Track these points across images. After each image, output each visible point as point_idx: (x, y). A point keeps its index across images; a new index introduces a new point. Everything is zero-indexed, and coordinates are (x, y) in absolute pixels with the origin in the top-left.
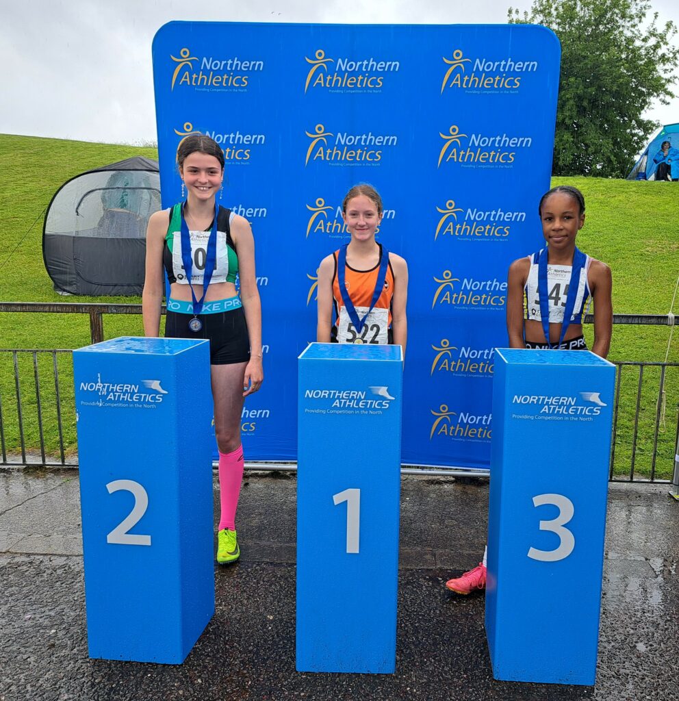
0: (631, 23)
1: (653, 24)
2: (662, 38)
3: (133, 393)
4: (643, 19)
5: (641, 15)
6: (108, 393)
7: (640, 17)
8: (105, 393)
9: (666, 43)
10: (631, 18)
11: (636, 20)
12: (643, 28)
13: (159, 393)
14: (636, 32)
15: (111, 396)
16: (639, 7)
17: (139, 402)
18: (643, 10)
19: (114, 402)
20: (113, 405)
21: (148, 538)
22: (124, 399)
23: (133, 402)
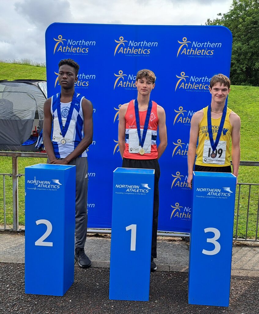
3: (48, 184)
6: (38, 184)
8: (37, 184)
13: (58, 185)
15: (39, 186)
17: (50, 188)
20: (40, 189)
21: (52, 243)
22: (44, 187)
23: (48, 188)
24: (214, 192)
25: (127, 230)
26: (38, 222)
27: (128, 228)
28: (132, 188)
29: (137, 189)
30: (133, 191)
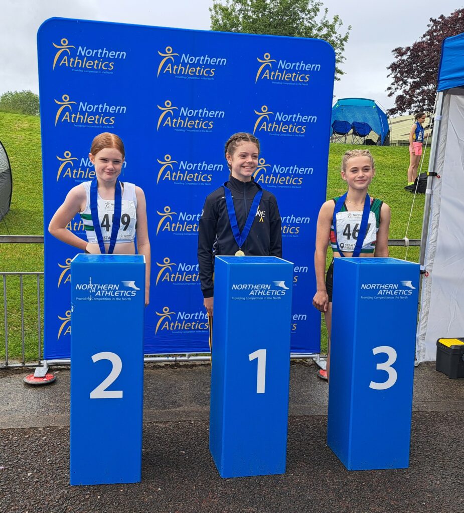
0: (308, 16)
1: (325, 17)
2: (332, 28)
3: (115, 290)
4: (318, 13)
5: (316, 10)
6: (97, 290)
7: (315, 12)
8: (94, 291)
9: (335, 33)
10: (309, 12)
11: (312, 14)
12: (318, 20)
13: (134, 290)
14: (313, 23)
15: (99, 293)
16: (314, 4)
17: (119, 297)
18: (317, 6)
19: (101, 297)
20: (99, 299)
21: (121, 392)
22: (108, 294)
23: (115, 297)
24: (387, 289)
25: (251, 359)
26: (96, 358)
27: (252, 357)
28: (259, 290)
29: (267, 290)
30: (260, 294)
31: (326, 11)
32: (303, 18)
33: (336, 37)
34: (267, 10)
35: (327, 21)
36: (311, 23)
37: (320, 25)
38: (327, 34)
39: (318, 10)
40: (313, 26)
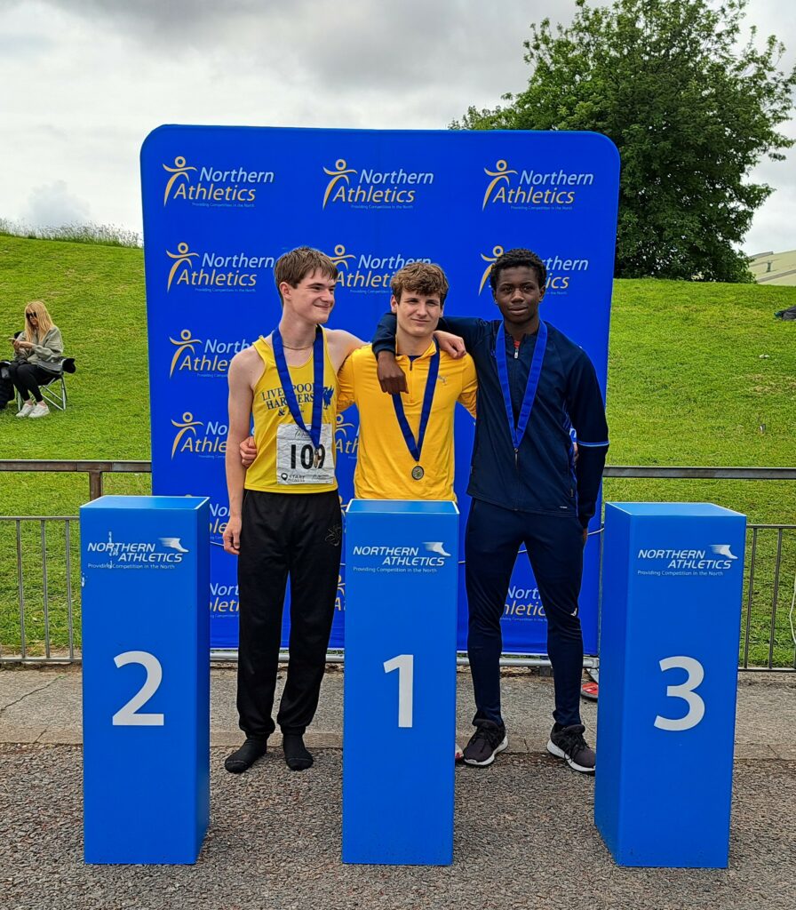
0: (719, 44)
1: (750, 44)
2: (765, 62)
4: (737, 36)
9: (771, 70)
12: (737, 50)
14: (727, 56)
31: (753, 32)
32: (708, 50)
33: (775, 79)
34: (639, 41)
35: (753, 52)
36: (721, 57)
37: (740, 58)
38: (755, 76)
39: (737, 30)
40: (728, 62)
